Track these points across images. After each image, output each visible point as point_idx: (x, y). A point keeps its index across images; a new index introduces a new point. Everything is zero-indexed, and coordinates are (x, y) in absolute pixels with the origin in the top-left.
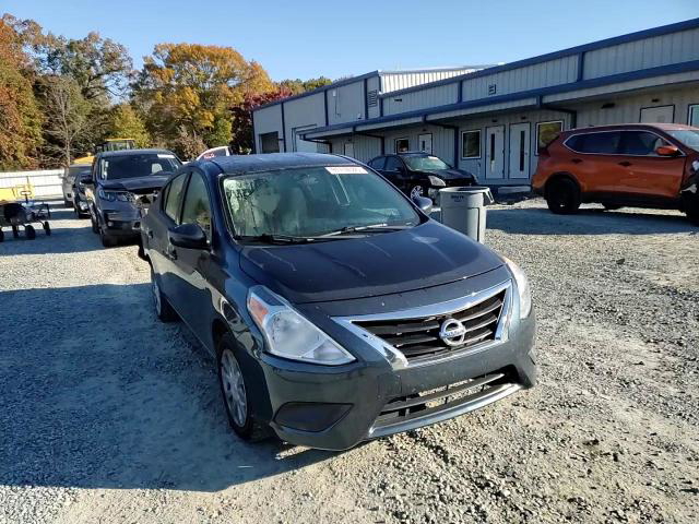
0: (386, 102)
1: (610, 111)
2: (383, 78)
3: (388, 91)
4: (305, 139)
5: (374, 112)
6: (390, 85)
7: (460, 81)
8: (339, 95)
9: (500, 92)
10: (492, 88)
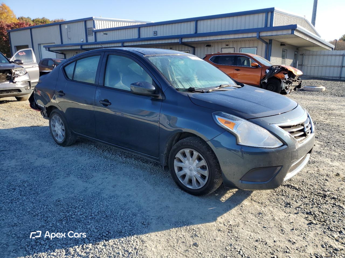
0: (98, 34)
1: (209, 48)
2: (95, 22)
3: (98, 29)
4: (49, 51)
5: (91, 39)
6: (99, 26)
7: (139, 27)
8: (69, 28)
9: (159, 35)
10: (155, 33)
